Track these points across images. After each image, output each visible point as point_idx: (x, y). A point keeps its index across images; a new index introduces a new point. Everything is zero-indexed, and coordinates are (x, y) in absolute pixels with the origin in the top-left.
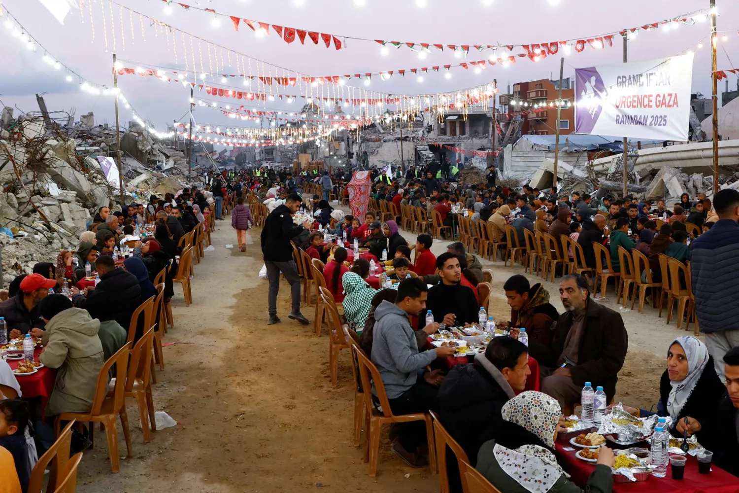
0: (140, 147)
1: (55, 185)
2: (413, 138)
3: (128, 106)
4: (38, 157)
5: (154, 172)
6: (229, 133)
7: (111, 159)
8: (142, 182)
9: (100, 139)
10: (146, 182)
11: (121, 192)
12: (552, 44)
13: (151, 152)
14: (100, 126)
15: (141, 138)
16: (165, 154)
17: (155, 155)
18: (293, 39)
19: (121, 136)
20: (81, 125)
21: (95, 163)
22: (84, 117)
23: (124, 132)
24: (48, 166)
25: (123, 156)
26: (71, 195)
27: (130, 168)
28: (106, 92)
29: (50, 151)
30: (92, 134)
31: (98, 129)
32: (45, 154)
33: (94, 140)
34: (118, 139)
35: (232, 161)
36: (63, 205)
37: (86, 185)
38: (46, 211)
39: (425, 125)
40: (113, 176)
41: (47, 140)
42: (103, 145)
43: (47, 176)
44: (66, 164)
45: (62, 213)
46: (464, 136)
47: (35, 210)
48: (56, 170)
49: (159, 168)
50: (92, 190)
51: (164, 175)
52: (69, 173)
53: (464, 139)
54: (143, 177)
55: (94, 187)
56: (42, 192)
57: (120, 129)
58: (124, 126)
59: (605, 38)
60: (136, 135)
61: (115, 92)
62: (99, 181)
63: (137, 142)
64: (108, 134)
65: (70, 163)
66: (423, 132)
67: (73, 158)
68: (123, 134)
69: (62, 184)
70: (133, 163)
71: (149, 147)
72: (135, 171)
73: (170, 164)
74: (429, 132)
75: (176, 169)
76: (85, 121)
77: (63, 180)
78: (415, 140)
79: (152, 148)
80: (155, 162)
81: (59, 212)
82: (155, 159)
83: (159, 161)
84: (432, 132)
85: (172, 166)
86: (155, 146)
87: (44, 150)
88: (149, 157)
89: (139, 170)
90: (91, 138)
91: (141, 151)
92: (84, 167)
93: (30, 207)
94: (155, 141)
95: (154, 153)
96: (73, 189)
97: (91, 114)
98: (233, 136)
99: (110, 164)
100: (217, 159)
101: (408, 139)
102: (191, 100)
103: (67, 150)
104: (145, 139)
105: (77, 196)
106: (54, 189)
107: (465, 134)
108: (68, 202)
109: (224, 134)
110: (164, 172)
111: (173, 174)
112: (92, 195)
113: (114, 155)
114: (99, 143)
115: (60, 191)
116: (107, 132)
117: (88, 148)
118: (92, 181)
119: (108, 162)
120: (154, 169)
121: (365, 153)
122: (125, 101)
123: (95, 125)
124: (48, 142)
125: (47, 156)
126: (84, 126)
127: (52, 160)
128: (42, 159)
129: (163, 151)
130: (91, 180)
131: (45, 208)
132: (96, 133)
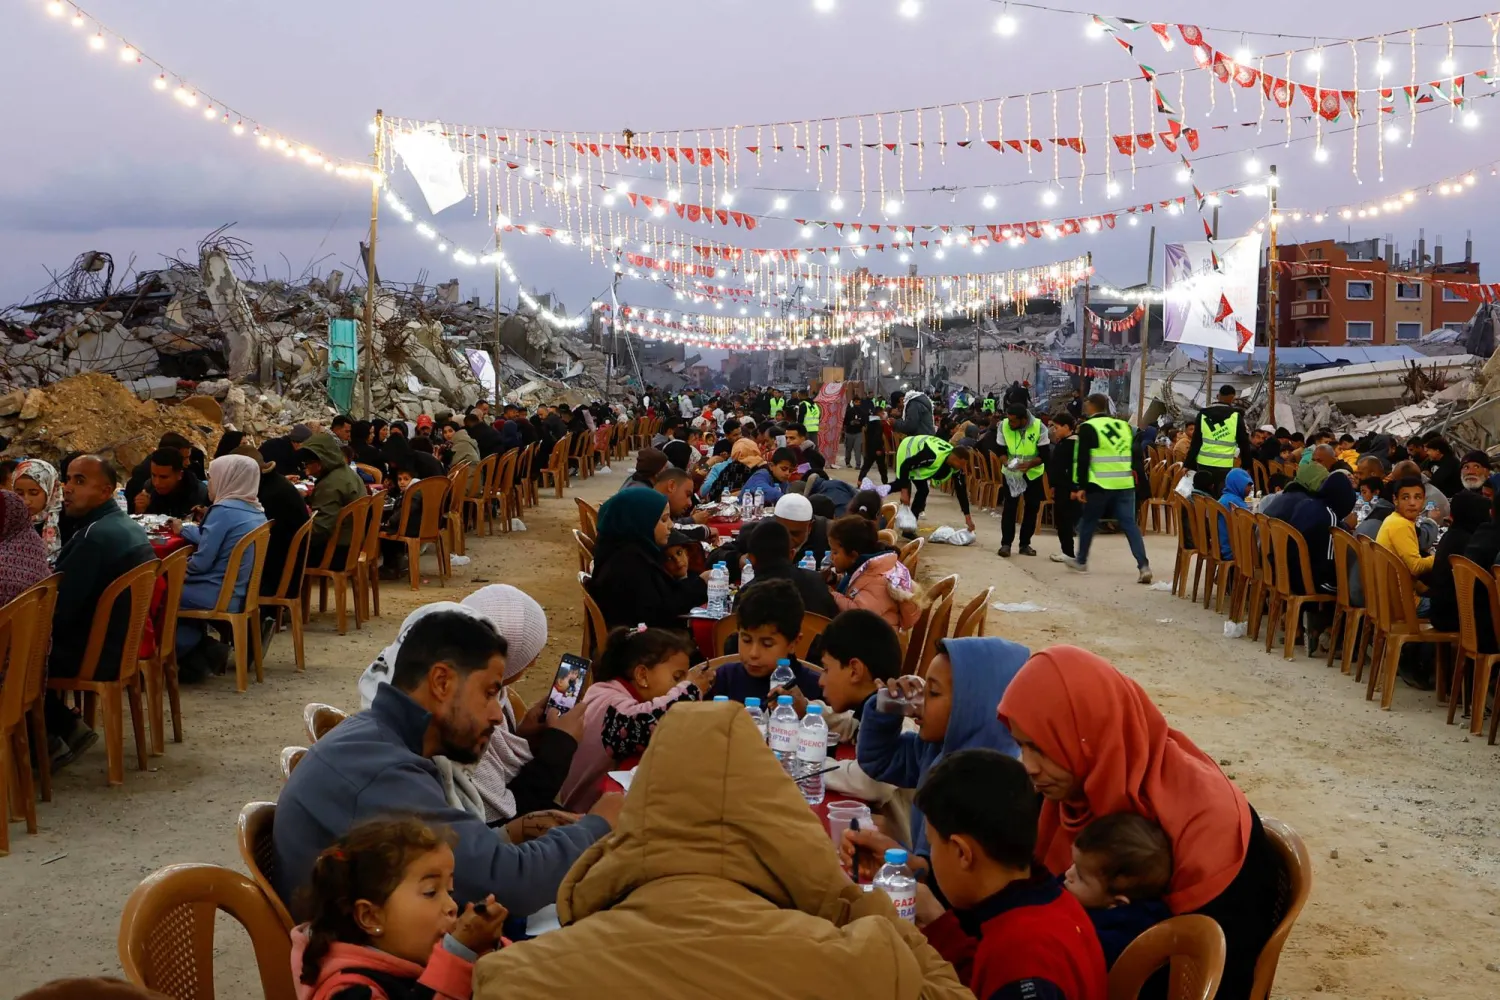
0: (531, 340)
1: (414, 379)
2: (1034, 345)
3: (513, 279)
4: (396, 343)
5: (550, 380)
6: (685, 323)
7: (485, 354)
8: (530, 393)
9: (469, 324)
10: (535, 393)
11: (497, 402)
12: (1028, 224)
13: (547, 350)
14: (469, 302)
15: (533, 326)
16: (571, 354)
17: (554, 354)
18: (699, 217)
19: (501, 321)
20: (437, 301)
21: (460, 357)
22: (443, 286)
23: (506, 315)
24: (408, 355)
25: (502, 353)
26: (435, 392)
27: (513, 372)
28: (485, 260)
29: (412, 336)
30: (454, 316)
31: (466, 308)
32: (405, 339)
33: (460, 325)
34: (496, 325)
35: (724, 381)
36: (425, 403)
37: (453, 382)
38: (405, 408)
39: (1064, 322)
40: (488, 376)
41: (407, 322)
42: (473, 333)
43: (405, 367)
44: (430, 354)
45: (423, 412)
46: (1136, 346)
47: (392, 406)
48: (418, 360)
49: (559, 375)
50: (460, 388)
51: (566, 385)
52: (433, 365)
53: (1135, 350)
54: (532, 386)
55: (463, 384)
56: (400, 386)
57: (501, 310)
58: (508, 305)
59: (1105, 217)
60: (526, 319)
61: (497, 259)
62: (468, 378)
63: (526, 331)
64: (481, 317)
65: (434, 353)
66: (1057, 334)
67: (438, 347)
68: (505, 318)
69: (424, 379)
70: (518, 365)
71: (546, 341)
72: (521, 377)
73: (577, 369)
74: (1067, 335)
75: (586, 378)
76: (443, 293)
77: (426, 373)
78: (1037, 349)
79: (550, 343)
80: (553, 365)
81: (419, 410)
82: (554, 360)
83: (560, 365)
84: (1074, 336)
85: (579, 372)
86: (554, 339)
87: (404, 334)
88: (543, 356)
89: (526, 376)
90: (454, 323)
91: (532, 347)
92: (449, 360)
93: (387, 403)
94: (556, 332)
95: (553, 350)
96: (436, 385)
97: (455, 283)
98: (691, 330)
99: (483, 361)
100: (681, 372)
101: (1024, 347)
102: (617, 268)
103: (432, 335)
104: (539, 327)
105: (441, 394)
106: (413, 384)
107: (1138, 341)
108: (432, 401)
109: (675, 325)
110: (566, 381)
111: (581, 385)
112: (460, 394)
113: (489, 349)
114: (467, 331)
115: (421, 387)
116: (479, 313)
117: (451, 338)
118: (461, 378)
119: (480, 357)
120: (551, 376)
121: (944, 369)
122: (509, 270)
123: (460, 301)
124: (410, 325)
125: (407, 342)
126: (442, 302)
127: (413, 347)
128: (402, 344)
129: (570, 348)
130: (460, 375)
131: (404, 404)
132: (462, 315)
